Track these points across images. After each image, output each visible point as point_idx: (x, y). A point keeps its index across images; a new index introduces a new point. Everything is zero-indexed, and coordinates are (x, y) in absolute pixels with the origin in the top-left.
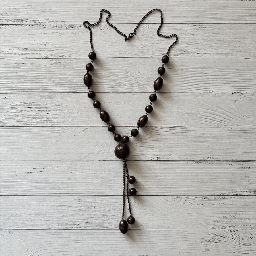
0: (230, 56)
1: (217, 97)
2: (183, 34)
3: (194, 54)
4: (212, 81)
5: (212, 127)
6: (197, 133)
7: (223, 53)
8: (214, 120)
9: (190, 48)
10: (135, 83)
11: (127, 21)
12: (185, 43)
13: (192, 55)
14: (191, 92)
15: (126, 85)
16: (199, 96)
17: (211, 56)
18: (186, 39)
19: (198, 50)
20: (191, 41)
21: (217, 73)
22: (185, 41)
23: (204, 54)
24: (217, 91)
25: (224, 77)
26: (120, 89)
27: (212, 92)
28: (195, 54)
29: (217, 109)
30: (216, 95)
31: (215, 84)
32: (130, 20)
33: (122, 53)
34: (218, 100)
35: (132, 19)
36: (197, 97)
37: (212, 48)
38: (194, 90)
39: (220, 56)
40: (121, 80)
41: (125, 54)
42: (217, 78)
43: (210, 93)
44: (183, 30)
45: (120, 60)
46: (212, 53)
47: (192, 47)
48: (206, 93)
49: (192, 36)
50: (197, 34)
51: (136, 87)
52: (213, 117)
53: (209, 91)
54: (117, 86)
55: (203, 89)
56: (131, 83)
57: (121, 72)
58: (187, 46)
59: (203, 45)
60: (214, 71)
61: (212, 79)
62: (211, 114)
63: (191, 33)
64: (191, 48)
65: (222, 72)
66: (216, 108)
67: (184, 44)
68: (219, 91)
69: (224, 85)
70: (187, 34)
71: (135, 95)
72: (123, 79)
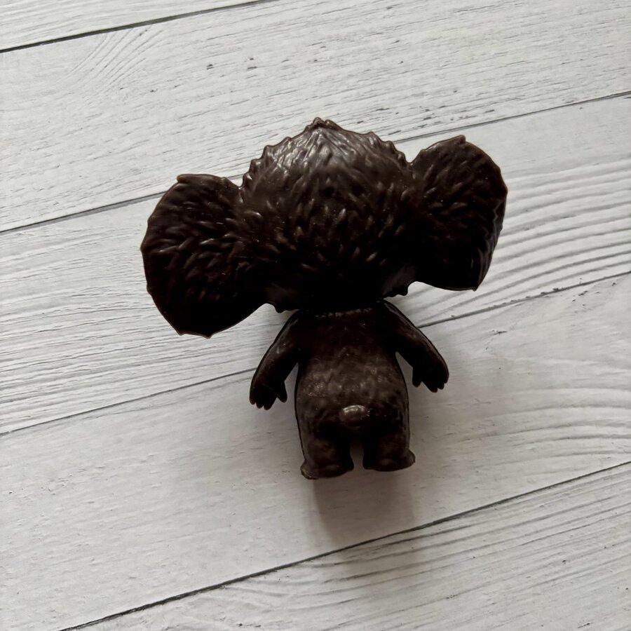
0: (581, 98)
1: (584, 311)
2: (331, 39)
3: (409, 123)
4: (539, 235)
5: (611, 478)
6: (550, 533)
7: (548, 92)
8: (608, 437)
9: (384, 101)
10: (135, 344)
11: (22, 31)
12: (352, 81)
13: (403, 129)
14: (454, 318)
15: (89, 366)
16: (496, 330)
17: (493, 116)
18: (348, 59)
19: (424, 101)
20: (377, 64)
21: (549, 192)
22: (346, 70)
23: (457, 112)
24: (576, 281)
25: (586, 202)
26: (58, 397)
27: (557, 290)
28: (415, 125)
29: (607, 369)
30: (581, 300)
31: (558, 250)
32: (37, 27)
33: (28, 202)
34: (594, 323)
35: (45, 21)
36: (487, 336)
37: (490, 80)
38: (461, 304)
39: (534, 107)
40: (50, 346)
41: (43, 205)
42: (556, 218)
43: (547, 301)
44: (325, 22)
45: (24, 238)
46: (495, 99)
47: (389, 90)
48: (530, 303)
49: (378, 42)
50: (398, 27)
51: (149, 363)
52: (598, 423)
53: (538, 292)
54: (34, 387)
55: (508, 287)
56: (112, 347)
57: (44, 301)
58: (362, 91)
59: (441, 71)
60: (533, 185)
61: (533, 227)
62: (583, 406)
63: (367, 27)
64: (387, 97)
65: (571, 183)
66: (598, 371)
67: (345, 88)
68: (586, 278)
69: (598, 241)
70: (348, 39)
71: (154, 412)
72: (60, 339)
